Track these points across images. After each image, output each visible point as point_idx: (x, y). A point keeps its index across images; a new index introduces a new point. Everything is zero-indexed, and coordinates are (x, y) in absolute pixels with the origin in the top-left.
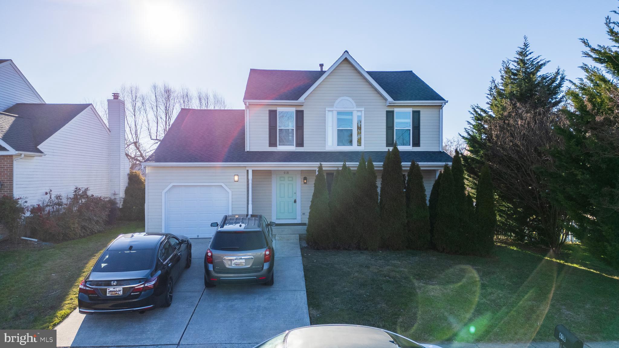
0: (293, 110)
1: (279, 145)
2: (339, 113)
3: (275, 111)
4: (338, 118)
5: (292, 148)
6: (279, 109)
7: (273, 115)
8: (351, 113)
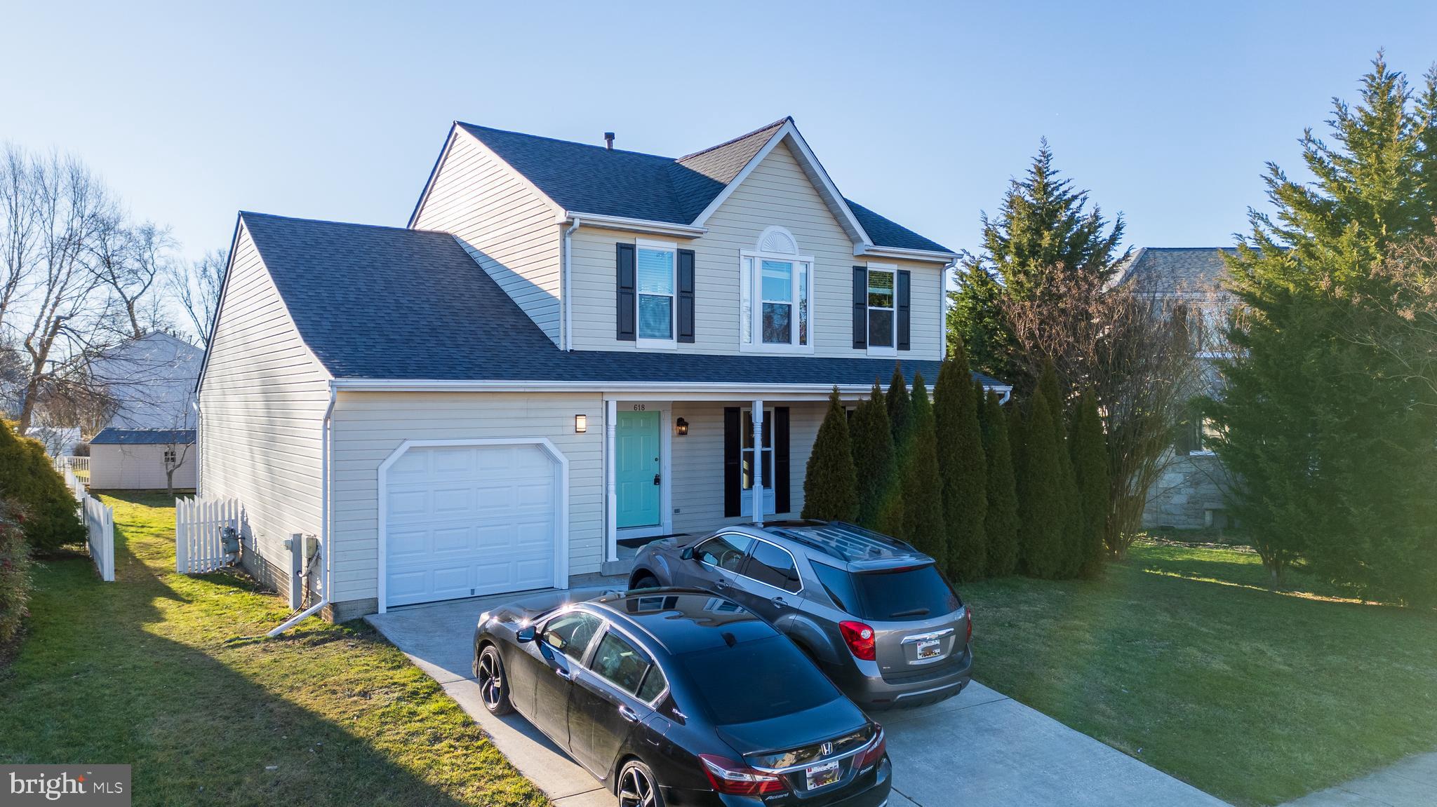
0: (671, 247)
1: (640, 336)
2: (766, 264)
3: (632, 248)
4: (763, 277)
5: (670, 346)
6: (642, 243)
7: (626, 255)
8: (789, 267)
